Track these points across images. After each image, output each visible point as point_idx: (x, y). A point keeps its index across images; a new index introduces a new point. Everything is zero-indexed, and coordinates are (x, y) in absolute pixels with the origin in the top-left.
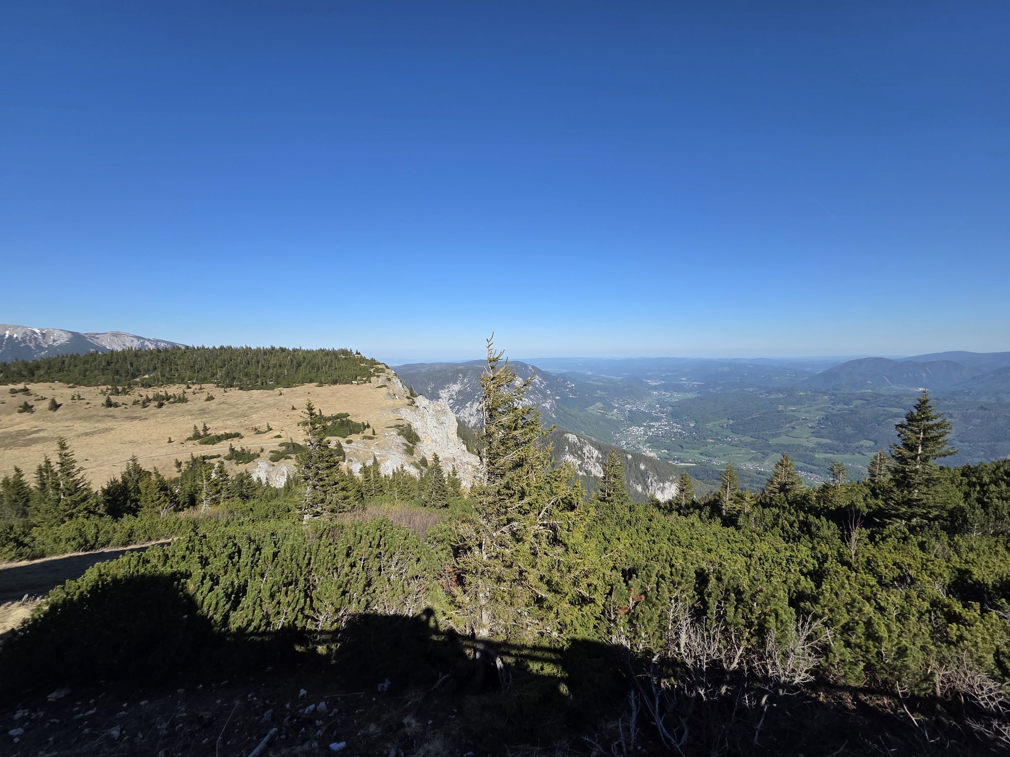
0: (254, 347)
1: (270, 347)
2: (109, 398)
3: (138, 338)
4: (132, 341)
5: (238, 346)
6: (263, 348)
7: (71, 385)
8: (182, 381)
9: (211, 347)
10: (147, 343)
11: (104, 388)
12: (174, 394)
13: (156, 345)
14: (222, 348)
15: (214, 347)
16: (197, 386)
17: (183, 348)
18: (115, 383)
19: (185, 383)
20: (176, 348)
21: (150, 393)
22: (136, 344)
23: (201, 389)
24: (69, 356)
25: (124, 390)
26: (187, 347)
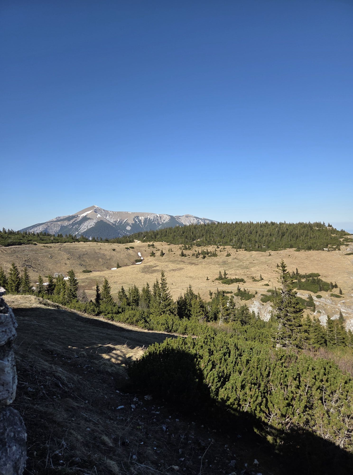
0: (255, 222)
1: (265, 222)
2: (182, 251)
3: (197, 218)
4: (194, 220)
5: (246, 222)
6: (261, 222)
7: (169, 243)
8: (215, 244)
9: (231, 223)
10: (200, 221)
11: (181, 245)
12: (211, 251)
13: (204, 222)
14: (236, 223)
15: (232, 223)
16: (222, 247)
17: (216, 223)
18: (185, 243)
19: (216, 245)
20: (213, 223)
21: (200, 249)
22: (195, 222)
23: (224, 249)
24: (169, 228)
25: (189, 247)
26: (218, 223)
